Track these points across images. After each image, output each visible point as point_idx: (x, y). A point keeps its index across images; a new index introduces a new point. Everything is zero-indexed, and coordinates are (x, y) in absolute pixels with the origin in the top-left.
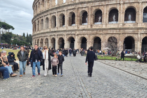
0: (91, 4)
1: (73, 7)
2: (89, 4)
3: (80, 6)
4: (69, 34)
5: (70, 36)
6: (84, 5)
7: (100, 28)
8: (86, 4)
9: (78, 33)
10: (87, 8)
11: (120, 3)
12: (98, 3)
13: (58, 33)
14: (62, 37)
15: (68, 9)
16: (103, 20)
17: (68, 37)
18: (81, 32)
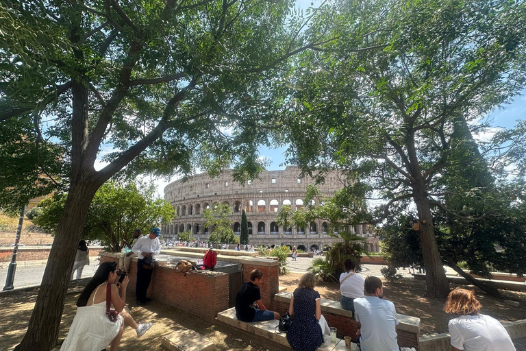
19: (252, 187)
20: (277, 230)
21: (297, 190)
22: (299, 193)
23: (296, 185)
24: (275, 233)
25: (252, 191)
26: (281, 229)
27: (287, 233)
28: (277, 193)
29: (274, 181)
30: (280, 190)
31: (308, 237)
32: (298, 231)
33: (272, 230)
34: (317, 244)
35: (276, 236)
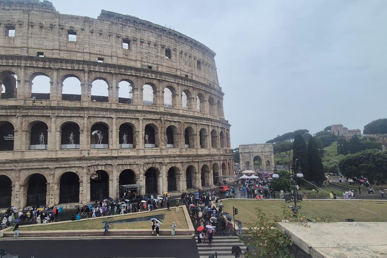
0: (184, 118)
1: (157, 117)
2: (181, 118)
3: (169, 118)
4: (149, 163)
5: (150, 166)
6: (175, 118)
7: (193, 153)
8: (177, 118)
9: (167, 160)
10: (177, 123)
11: (208, 125)
12: (191, 119)
13: (120, 162)
14: (132, 169)
15: (146, 118)
16: (197, 143)
17: (145, 169)
18: (173, 159)
19: (18, 43)
20: (77, 141)
21: (122, 62)
22: (127, 68)
23: (120, 53)
24: (73, 146)
25: (17, 52)
26: (84, 138)
27: (98, 146)
28: (78, 62)
29: (72, 38)
30: (87, 58)
31: (142, 153)
32: (121, 142)
33: (65, 140)
34: (157, 166)
35: (76, 154)
